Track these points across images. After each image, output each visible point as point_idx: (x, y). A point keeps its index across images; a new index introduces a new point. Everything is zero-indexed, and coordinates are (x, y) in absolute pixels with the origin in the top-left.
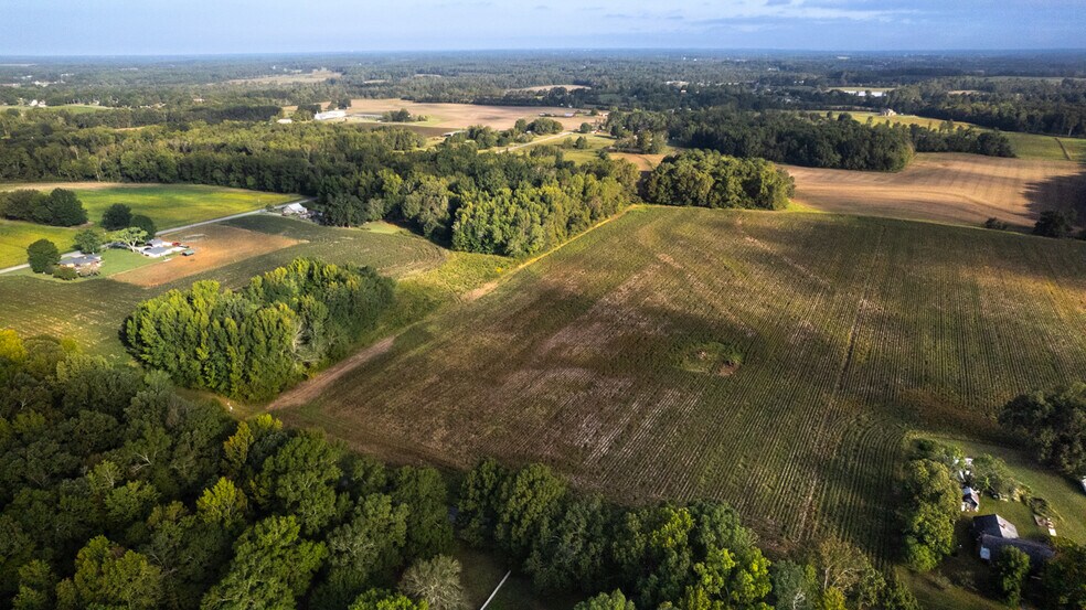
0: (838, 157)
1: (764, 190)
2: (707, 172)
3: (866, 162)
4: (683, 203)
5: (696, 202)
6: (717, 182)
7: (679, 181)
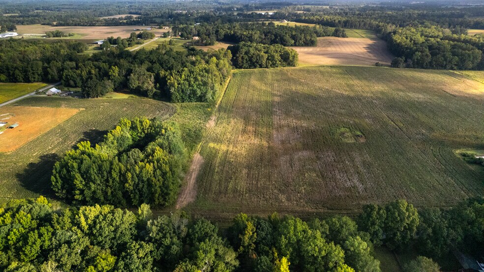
0: (293, 42)
1: (291, 58)
2: (263, 52)
3: (304, 43)
4: (255, 67)
5: (261, 66)
6: (269, 56)
7: (252, 57)
